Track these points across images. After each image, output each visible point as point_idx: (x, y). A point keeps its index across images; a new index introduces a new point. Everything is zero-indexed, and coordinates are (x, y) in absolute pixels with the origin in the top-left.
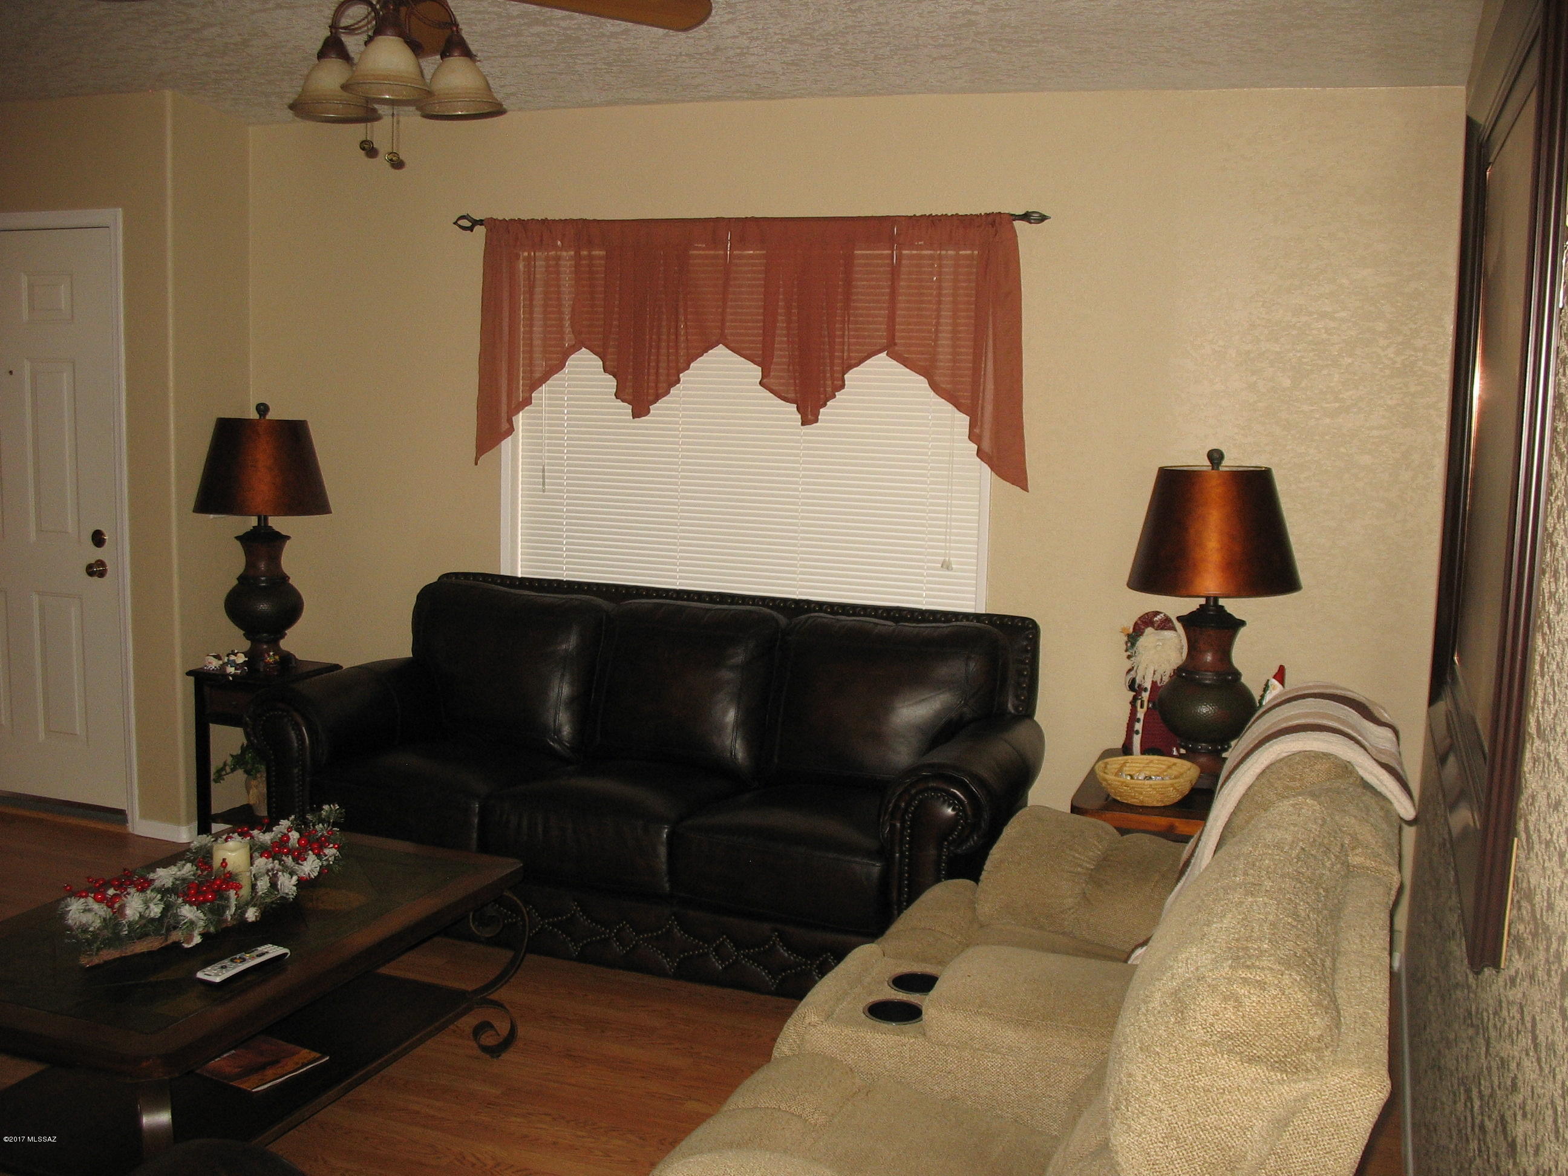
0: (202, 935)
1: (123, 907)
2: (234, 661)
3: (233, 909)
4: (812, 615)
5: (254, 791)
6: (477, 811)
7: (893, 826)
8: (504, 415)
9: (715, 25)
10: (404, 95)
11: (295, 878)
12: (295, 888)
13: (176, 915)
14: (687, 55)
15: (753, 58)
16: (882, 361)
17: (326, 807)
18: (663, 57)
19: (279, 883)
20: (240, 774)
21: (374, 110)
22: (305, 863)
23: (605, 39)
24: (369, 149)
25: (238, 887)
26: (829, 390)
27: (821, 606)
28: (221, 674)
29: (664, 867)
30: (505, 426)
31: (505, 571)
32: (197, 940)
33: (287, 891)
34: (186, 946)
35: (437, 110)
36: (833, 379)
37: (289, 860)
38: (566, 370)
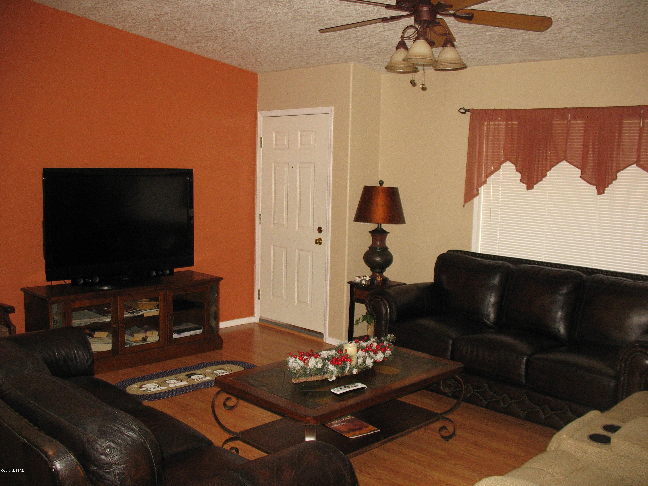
0: (336, 377)
1: (308, 362)
2: (365, 279)
3: (348, 369)
4: (598, 275)
5: (370, 330)
6: (451, 344)
7: (621, 366)
8: (475, 188)
9: (561, 28)
10: (428, 62)
11: (373, 360)
12: (372, 364)
13: (327, 368)
14: (551, 41)
15: (579, 40)
16: (634, 167)
17: (389, 335)
18: (541, 42)
19: (367, 361)
20: (365, 322)
21: (417, 68)
22: (378, 355)
23: (517, 36)
24: (413, 83)
25: (351, 361)
26: (610, 180)
27: (602, 272)
28: (360, 283)
29: (523, 374)
30: (476, 192)
31: (473, 250)
32: (334, 378)
33: (369, 365)
34: (330, 380)
35: (441, 67)
36: (612, 176)
37: (372, 353)
38: (501, 170)
